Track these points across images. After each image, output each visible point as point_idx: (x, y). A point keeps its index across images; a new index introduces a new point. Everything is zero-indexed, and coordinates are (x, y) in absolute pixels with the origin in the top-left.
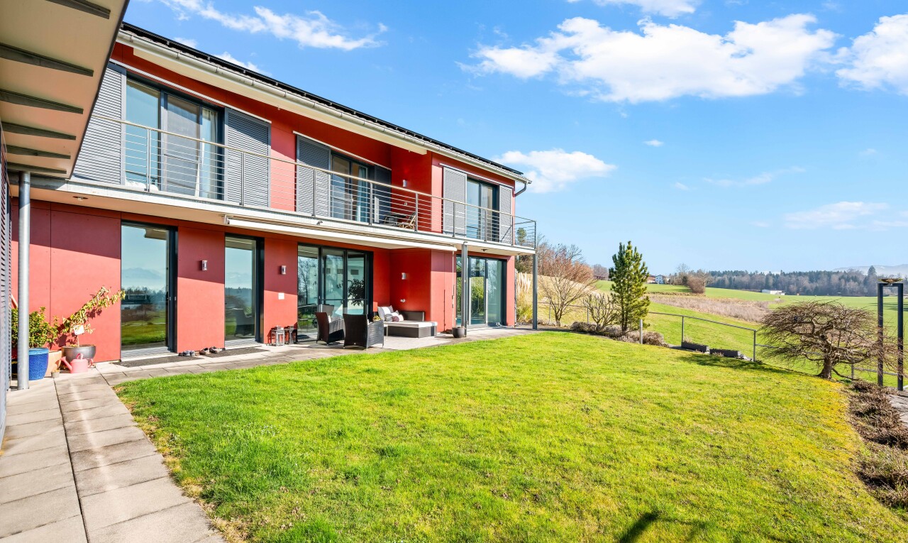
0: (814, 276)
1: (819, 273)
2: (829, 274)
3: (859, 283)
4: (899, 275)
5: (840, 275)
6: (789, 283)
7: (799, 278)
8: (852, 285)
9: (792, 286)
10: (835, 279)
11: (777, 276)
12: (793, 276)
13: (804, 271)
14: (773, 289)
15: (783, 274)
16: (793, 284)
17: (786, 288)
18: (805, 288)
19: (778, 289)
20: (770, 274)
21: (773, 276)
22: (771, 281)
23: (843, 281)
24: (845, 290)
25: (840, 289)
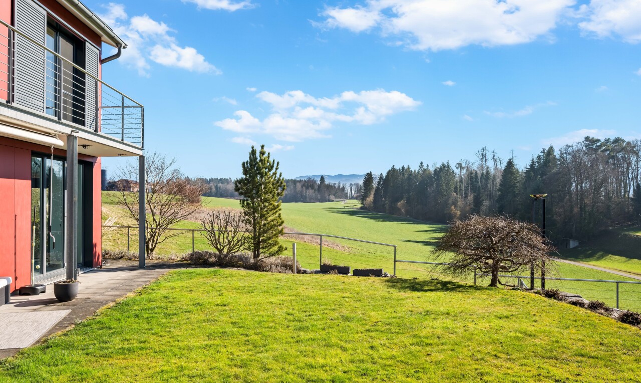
2: (295, 182)
3: (315, 190)
10: (298, 187)
23: (304, 188)
24: (306, 197)
25: (302, 196)
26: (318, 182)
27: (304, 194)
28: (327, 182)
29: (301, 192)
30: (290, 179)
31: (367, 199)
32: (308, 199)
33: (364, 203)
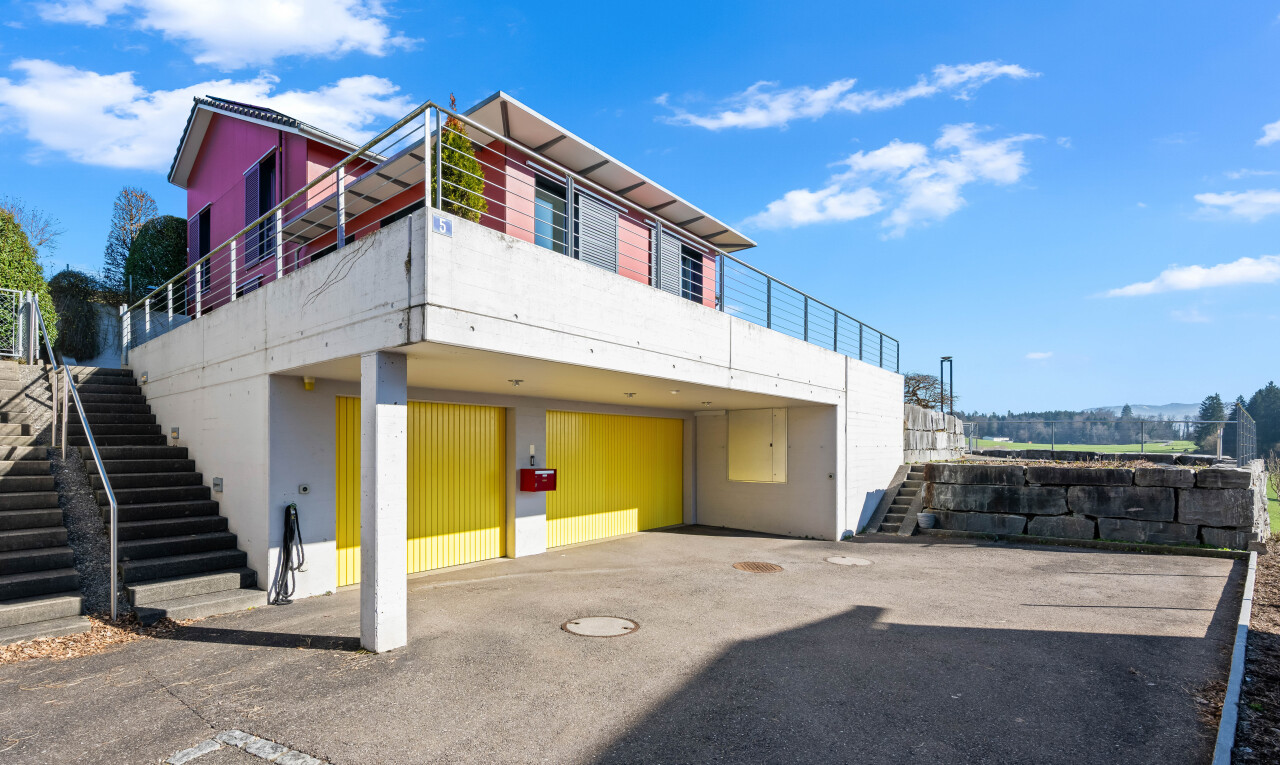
0: (1050, 418)
1: (1057, 414)
2: (1070, 415)
3: (1109, 427)
4: (1160, 415)
5: (1085, 417)
6: (1019, 428)
7: (1031, 420)
8: (1100, 429)
9: (1022, 432)
10: (1078, 422)
11: (1004, 418)
12: (1024, 418)
13: (1038, 411)
14: (997, 436)
15: (1011, 415)
16: (1024, 429)
17: (1014, 433)
18: (1039, 434)
19: (1003, 436)
20: (994, 416)
21: (998, 418)
22: (995, 425)
23: (1088, 424)
24: (1091, 436)
25: (1084, 435)
26: (1119, 414)
27: (1088, 431)
28: (1135, 413)
29: (1083, 429)
30: (1063, 410)
31: (1209, 438)
32: (1095, 439)
33: (1203, 443)
